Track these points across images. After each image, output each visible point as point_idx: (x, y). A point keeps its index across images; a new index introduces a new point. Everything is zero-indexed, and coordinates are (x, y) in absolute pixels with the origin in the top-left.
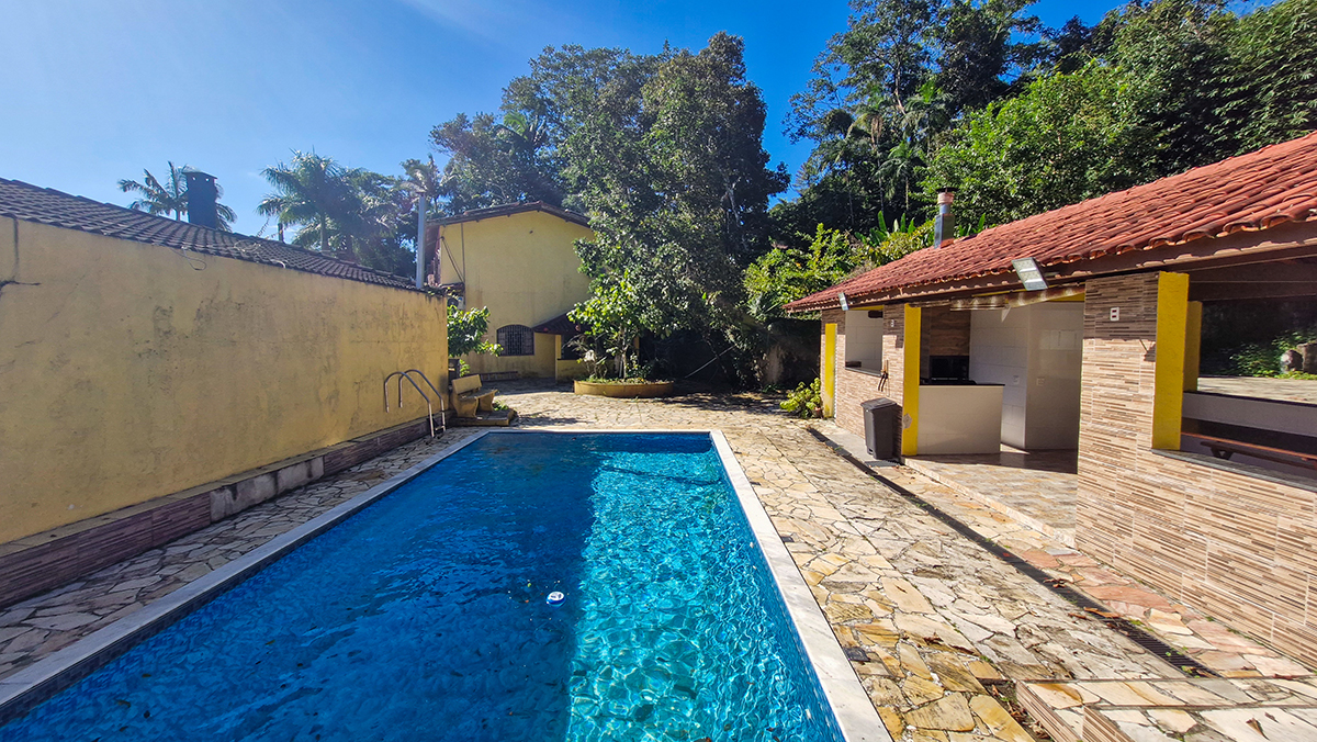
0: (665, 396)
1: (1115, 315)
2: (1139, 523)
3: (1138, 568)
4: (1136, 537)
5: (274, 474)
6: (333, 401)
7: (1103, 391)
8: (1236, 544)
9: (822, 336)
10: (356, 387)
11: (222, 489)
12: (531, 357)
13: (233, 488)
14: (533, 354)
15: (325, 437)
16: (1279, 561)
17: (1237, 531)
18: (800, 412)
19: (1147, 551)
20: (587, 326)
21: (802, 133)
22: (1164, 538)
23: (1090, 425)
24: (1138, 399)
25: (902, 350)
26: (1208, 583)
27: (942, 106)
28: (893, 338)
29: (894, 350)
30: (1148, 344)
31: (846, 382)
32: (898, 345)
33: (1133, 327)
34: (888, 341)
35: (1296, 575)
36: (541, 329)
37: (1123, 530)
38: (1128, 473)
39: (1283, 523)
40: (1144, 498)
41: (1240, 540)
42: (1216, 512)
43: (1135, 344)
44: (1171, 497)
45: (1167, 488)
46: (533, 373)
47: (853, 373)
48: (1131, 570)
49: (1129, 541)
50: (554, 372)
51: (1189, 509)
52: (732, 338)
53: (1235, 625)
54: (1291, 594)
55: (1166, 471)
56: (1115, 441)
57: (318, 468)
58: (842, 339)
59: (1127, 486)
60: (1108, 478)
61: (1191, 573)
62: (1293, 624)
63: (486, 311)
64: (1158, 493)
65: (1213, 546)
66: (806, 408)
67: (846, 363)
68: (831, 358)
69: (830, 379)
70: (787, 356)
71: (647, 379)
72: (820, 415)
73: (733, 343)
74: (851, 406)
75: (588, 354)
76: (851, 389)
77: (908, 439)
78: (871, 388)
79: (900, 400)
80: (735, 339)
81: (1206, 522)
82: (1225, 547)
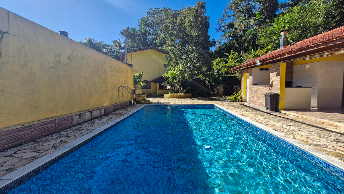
0: (191, 98)
5: (91, 112)
6: (106, 92)
9: (242, 78)
10: (112, 89)
11: (76, 115)
12: (150, 89)
13: (80, 115)
14: (150, 88)
15: (104, 103)
18: (235, 100)
20: (168, 79)
21: (220, 29)
25: (279, 77)
27: (262, 19)
28: (275, 73)
29: (276, 77)
31: (253, 90)
32: (277, 75)
34: (273, 75)
36: (153, 81)
46: (151, 94)
47: (256, 87)
50: (157, 93)
52: (207, 82)
57: (103, 112)
58: (251, 77)
63: (142, 73)
66: (237, 99)
67: (252, 84)
68: (245, 84)
69: (245, 90)
70: (225, 87)
71: (185, 93)
72: (242, 101)
73: (207, 84)
74: (255, 96)
75: (168, 86)
76: (255, 92)
77: (281, 105)
78: (265, 90)
79: (278, 92)
80: (208, 83)
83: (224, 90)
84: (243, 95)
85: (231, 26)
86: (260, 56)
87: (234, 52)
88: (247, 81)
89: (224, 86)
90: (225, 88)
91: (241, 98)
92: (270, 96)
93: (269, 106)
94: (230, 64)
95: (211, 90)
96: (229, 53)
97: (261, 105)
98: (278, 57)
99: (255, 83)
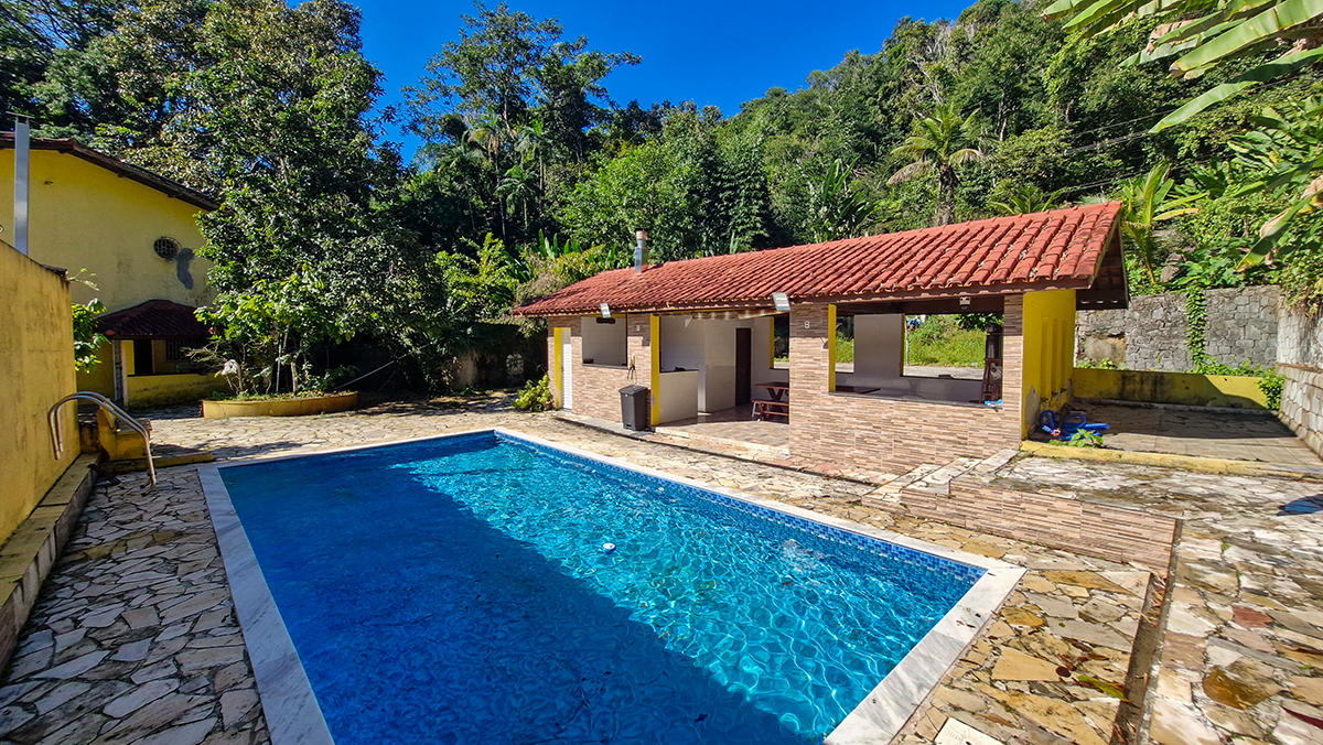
1: (807, 325)
2: (824, 431)
3: (823, 454)
4: (822, 439)
7: (802, 365)
8: (866, 430)
9: (549, 339)
16: (883, 433)
17: (866, 424)
18: (533, 407)
19: (828, 444)
22: (834, 436)
23: (795, 385)
24: (821, 368)
25: (649, 348)
26: (856, 451)
28: (640, 339)
29: (641, 348)
30: (825, 340)
31: (584, 376)
32: (645, 344)
33: (817, 331)
34: (634, 343)
35: (889, 437)
37: (816, 437)
38: (817, 407)
39: (884, 416)
40: (826, 418)
41: (868, 428)
42: (858, 418)
43: (818, 340)
44: (838, 415)
45: (836, 411)
47: (591, 368)
48: (821, 456)
49: (819, 442)
51: (846, 419)
52: (408, 342)
53: (868, 467)
54: (888, 445)
55: (836, 402)
56: (809, 391)
58: (578, 340)
59: (816, 414)
60: (807, 412)
61: (848, 449)
62: (889, 458)
64: (832, 414)
65: (857, 434)
66: (538, 402)
67: (581, 361)
68: (559, 357)
69: (559, 375)
70: (480, 359)
71: (326, 391)
72: (551, 408)
73: (411, 348)
74: (591, 394)
75: (227, 365)
76: (591, 382)
77: (655, 413)
78: (613, 380)
79: (648, 384)
80: (413, 343)
81: (854, 423)
82: (862, 432)
83: (479, 371)
84: (553, 389)
85: (455, 128)
87: (497, 240)
88: (565, 352)
89: (476, 355)
90: (481, 365)
91: (550, 397)
92: (634, 395)
93: (632, 420)
94: (484, 279)
95: (431, 373)
97: (607, 416)
99: (588, 357)
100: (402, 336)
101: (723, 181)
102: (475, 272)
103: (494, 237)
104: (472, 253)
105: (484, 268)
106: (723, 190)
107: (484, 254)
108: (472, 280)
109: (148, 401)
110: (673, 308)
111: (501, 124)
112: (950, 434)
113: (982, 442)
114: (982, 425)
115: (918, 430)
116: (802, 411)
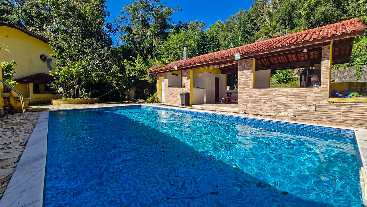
1: (245, 66)
2: (251, 101)
3: (251, 109)
7: (243, 80)
8: (267, 99)
9: (157, 81)
16: (273, 100)
17: (267, 97)
18: (152, 102)
19: (252, 106)
22: (255, 102)
23: (240, 87)
24: (250, 80)
25: (189, 80)
26: (263, 107)
27: (157, 32)
28: (186, 77)
29: (187, 80)
30: (251, 70)
31: (168, 91)
32: (188, 79)
33: (248, 68)
34: (185, 79)
35: (276, 101)
37: (248, 103)
38: (248, 93)
39: (273, 94)
40: (251, 97)
41: (267, 98)
42: (263, 96)
43: (249, 71)
44: (256, 95)
45: (255, 94)
47: (171, 89)
48: (250, 110)
49: (249, 105)
51: (259, 96)
53: (267, 112)
54: (275, 104)
55: (255, 91)
56: (245, 88)
58: (167, 80)
59: (248, 96)
60: (245, 95)
61: (260, 106)
62: (275, 108)
64: (254, 95)
65: (263, 101)
66: (154, 100)
67: (168, 86)
68: (160, 86)
69: (161, 92)
70: (136, 90)
71: (89, 98)
72: (158, 102)
73: (115, 87)
74: (171, 97)
75: (60, 89)
76: (171, 93)
77: (192, 100)
78: (178, 91)
79: (189, 92)
80: (116, 86)
81: (262, 97)
82: (265, 100)
83: (136, 94)
84: (158, 96)
85: (129, 30)
86: (167, 64)
87: (141, 57)
88: (163, 84)
89: (135, 89)
90: (136, 92)
91: (158, 99)
92: (185, 95)
93: (184, 103)
94: (137, 68)
95: (122, 94)
96: (136, 57)
97: (176, 103)
98: (191, 65)
99: (170, 85)
100: (113, 84)
101: (206, 42)
102: (135, 66)
103: (140, 56)
104: (134, 61)
105: (137, 65)
106: (206, 45)
107: (137, 61)
108: (134, 68)
109: (38, 102)
110: (198, 64)
111: (142, 28)
112: (299, 98)
113: (313, 100)
114: (312, 94)
115: (287, 98)
116: (243, 95)
